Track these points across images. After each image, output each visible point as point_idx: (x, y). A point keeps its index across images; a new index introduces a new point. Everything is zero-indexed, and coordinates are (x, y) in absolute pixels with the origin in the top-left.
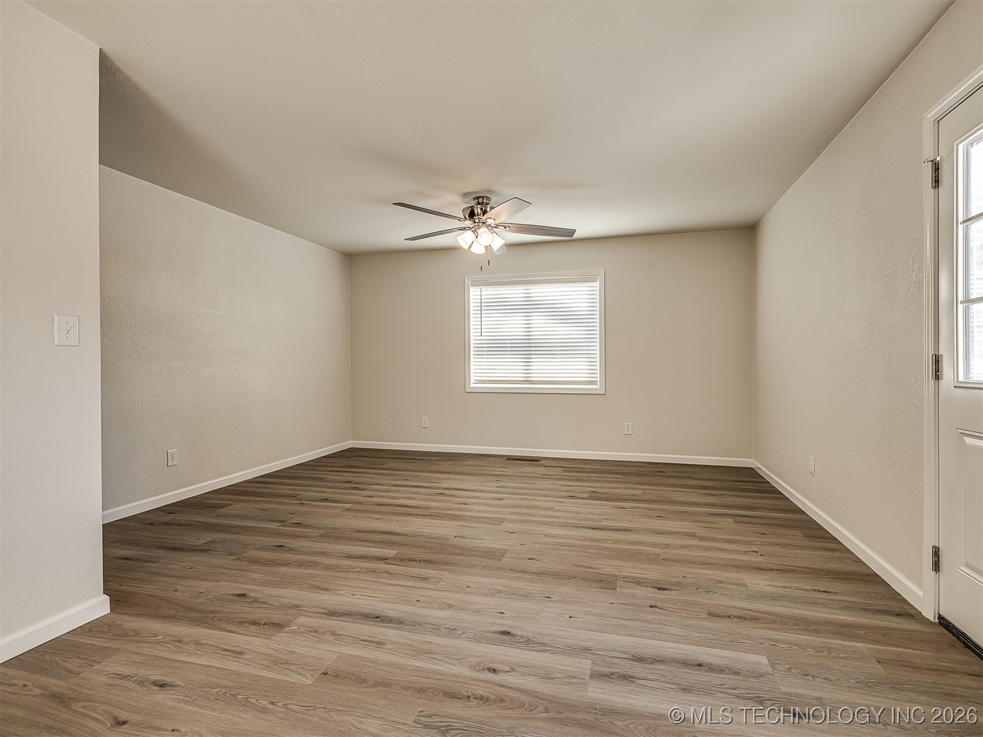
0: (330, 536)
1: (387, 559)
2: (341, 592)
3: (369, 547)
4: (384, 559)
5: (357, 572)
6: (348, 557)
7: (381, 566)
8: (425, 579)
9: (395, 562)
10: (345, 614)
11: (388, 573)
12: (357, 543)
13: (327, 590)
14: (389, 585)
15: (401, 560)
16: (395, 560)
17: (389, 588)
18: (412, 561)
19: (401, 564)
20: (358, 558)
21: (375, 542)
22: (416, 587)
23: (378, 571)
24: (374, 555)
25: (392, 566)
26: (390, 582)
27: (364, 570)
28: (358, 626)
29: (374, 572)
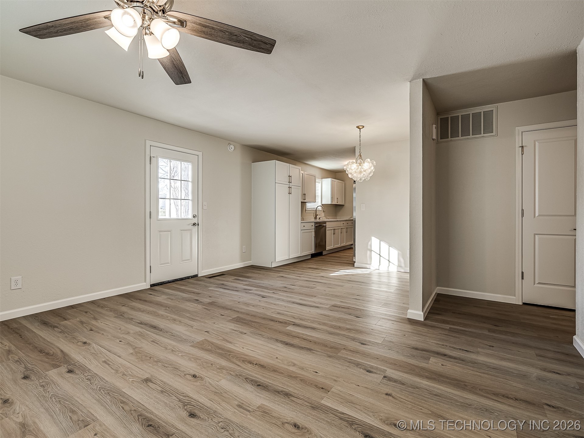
0: (331, 348)
1: (293, 324)
2: (315, 313)
3: (303, 334)
4: (295, 324)
5: (309, 320)
6: (315, 329)
7: (297, 321)
8: (279, 313)
9: (289, 322)
10: (312, 306)
11: (294, 318)
12: (310, 338)
13: (321, 314)
14: (294, 313)
15: (286, 323)
16: (289, 323)
17: (295, 312)
18: (281, 322)
19: (287, 321)
20: (309, 327)
21: (298, 338)
22: (284, 311)
23: (299, 319)
24: (300, 328)
25: (292, 321)
26: (294, 314)
27: (306, 320)
28: (306, 303)
29: (301, 319)
